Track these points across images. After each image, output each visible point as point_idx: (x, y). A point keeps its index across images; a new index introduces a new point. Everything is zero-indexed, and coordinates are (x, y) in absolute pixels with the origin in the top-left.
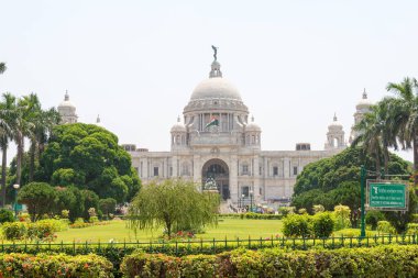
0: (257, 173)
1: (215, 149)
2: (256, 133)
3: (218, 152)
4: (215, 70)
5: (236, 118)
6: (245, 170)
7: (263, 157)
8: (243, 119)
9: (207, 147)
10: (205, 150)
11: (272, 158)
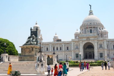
0: (106, 47)
1: (88, 38)
2: (106, 33)
3: (89, 40)
4: (91, 13)
5: (98, 29)
6: (101, 46)
7: (109, 41)
8: (101, 29)
9: (84, 38)
10: (84, 39)
11: (112, 41)
